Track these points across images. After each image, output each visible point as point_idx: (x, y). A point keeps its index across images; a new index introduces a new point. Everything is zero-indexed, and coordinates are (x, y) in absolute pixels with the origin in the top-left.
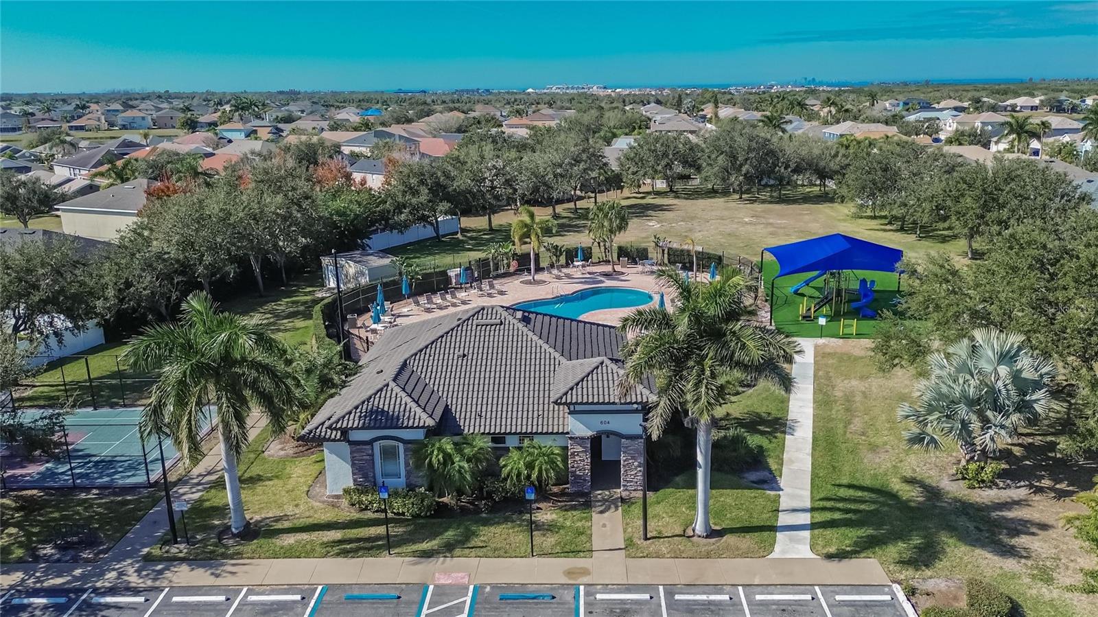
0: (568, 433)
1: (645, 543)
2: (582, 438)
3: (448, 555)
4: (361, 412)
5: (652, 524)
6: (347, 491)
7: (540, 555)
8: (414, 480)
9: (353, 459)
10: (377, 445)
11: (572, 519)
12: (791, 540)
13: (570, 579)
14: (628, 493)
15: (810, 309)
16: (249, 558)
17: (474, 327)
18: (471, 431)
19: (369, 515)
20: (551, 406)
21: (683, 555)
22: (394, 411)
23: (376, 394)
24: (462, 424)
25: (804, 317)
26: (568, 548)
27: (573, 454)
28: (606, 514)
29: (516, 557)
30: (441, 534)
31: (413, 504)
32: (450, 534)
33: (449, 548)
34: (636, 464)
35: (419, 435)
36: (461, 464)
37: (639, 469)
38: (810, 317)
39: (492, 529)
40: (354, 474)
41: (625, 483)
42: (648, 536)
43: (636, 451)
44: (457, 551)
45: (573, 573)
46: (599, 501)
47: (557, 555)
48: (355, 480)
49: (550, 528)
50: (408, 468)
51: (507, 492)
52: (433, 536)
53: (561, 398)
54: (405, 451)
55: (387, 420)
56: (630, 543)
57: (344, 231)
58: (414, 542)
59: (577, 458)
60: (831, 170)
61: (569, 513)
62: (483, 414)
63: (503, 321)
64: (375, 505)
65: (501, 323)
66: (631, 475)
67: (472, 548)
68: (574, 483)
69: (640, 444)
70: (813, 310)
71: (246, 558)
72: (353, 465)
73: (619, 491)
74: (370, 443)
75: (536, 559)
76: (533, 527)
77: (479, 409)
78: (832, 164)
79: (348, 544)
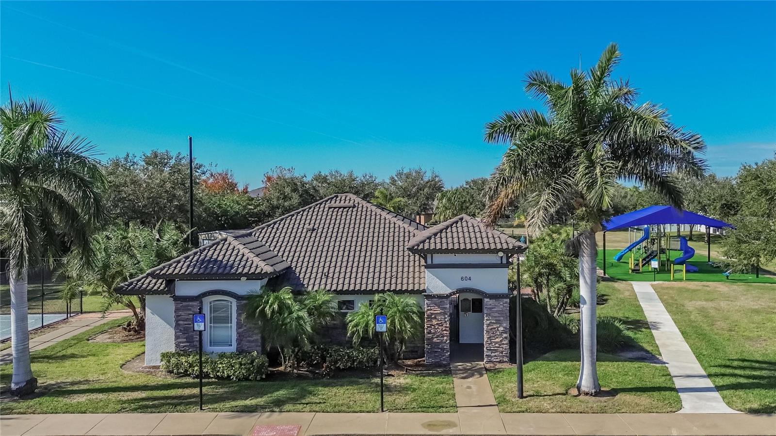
0: (424, 291)
1: (521, 400)
2: (440, 297)
3: (277, 410)
4: (191, 262)
5: (526, 386)
6: (166, 356)
7: (391, 411)
8: (245, 345)
9: (178, 318)
10: (207, 300)
11: (431, 383)
12: (700, 399)
13: (429, 430)
14: (492, 365)
15: (637, 265)
16: (18, 413)
17: (326, 209)
18: (316, 288)
19: (189, 380)
20: (406, 253)
21: (572, 410)
22: (228, 261)
23: (211, 247)
24: (306, 282)
25: (633, 271)
26: (426, 404)
27: (429, 316)
28: (470, 379)
29: (361, 412)
30: (271, 393)
31: (241, 364)
32: (281, 393)
33: (279, 404)
34: (501, 329)
35: (255, 287)
36: (301, 314)
37: (505, 335)
38: (639, 270)
39: (335, 390)
40: (177, 337)
41: (489, 353)
42: (525, 394)
43: (501, 312)
44: (288, 407)
45: (434, 425)
46: (460, 370)
47: (413, 410)
48: (177, 346)
49: (403, 390)
50: (241, 330)
51: (354, 361)
52: (261, 394)
53: (418, 245)
54: (239, 308)
55: (219, 268)
56: (501, 401)
57: (224, 224)
58: (234, 399)
59: (434, 322)
60: (623, 206)
61: (427, 379)
62: (331, 275)
63: (357, 205)
64: (196, 368)
65: (354, 207)
66: (496, 343)
67: (307, 404)
68: (432, 352)
69: (504, 304)
70: (641, 265)
71: (15, 413)
72: (177, 326)
73: (481, 363)
74: (199, 298)
75: (386, 414)
76: (384, 389)
77: (326, 270)
78: (623, 201)
79: (152, 401)
